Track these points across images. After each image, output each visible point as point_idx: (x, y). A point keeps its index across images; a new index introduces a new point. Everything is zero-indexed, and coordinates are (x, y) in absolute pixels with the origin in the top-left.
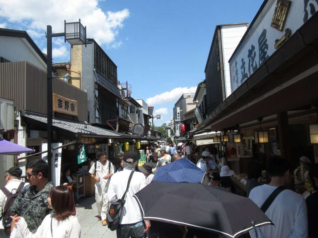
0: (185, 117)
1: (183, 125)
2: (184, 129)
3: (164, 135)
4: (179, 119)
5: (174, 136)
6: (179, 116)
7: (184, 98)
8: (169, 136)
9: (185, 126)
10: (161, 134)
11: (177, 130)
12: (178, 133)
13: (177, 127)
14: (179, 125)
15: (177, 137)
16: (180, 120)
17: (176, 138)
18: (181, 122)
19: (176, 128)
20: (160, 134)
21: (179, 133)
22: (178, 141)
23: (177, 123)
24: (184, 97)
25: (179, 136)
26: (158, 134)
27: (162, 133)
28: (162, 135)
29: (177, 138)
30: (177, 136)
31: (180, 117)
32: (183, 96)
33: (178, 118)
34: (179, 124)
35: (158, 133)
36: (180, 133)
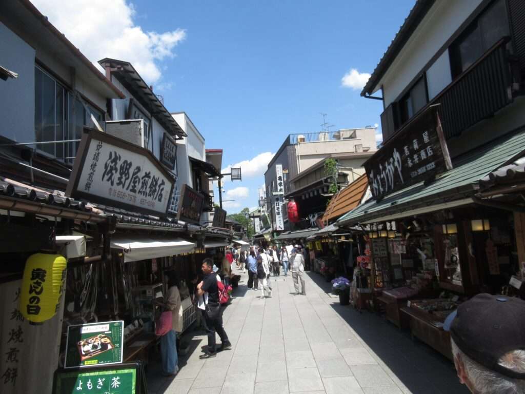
0: (295, 185)
1: (294, 203)
2: (296, 213)
3: (245, 229)
4: (281, 190)
5: (270, 230)
6: (280, 184)
7: (292, 145)
8: (257, 231)
9: (297, 204)
10: (241, 227)
11: (277, 216)
12: (279, 223)
13: (278, 209)
14: (281, 204)
15: (279, 232)
16: (283, 193)
17: (275, 234)
18: (286, 197)
19: (276, 211)
20: (237, 228)
21: (282, 223)
22: (280, 240)
23: (277, 200)
24: (292, 142)
25: (283, 229)
26: (233, 229)
27: (243, 226)
28: (242, 230)
29: (277, 235)
30: (278, 229)
31: (282, 187)
32: (288, 140)
33: (279, 188)
34: (283, 201)
35: (233, 226)
36: (285, 223)
